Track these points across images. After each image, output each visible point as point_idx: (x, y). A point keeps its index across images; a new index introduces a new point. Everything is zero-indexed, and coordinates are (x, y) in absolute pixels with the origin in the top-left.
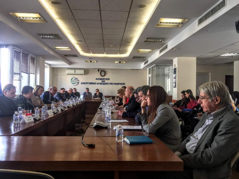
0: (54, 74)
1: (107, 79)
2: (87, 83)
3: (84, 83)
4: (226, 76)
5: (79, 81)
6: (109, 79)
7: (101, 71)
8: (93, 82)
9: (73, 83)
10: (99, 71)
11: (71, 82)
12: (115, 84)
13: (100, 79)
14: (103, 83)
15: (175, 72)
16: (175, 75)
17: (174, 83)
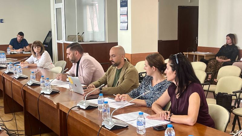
4: (179, 7)
15: (125, 3)
16: (125, 9)
17: (121, 23)
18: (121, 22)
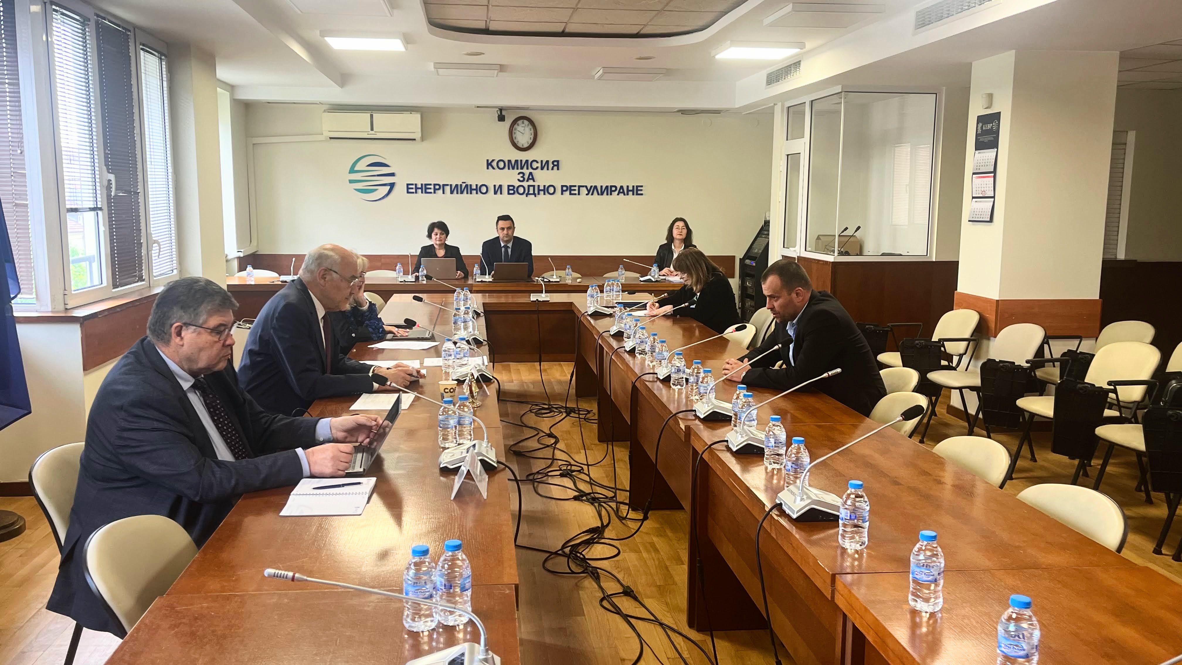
0: (256, 140)
1: (545, 165)
2: (438, 187)
3: (425, 188)
5: (393, 175)
6: (556, 164)
7: (515, 122)
8: (473, 182)
9: (360, 186)
10: (501, 118)
11: (351, 181)
12: (592, 190)
13: (512, 165)
14: (525, 184)
15: (990, 138)
16: (990, 154)
17: (974, 200)
18: (973, 198)
